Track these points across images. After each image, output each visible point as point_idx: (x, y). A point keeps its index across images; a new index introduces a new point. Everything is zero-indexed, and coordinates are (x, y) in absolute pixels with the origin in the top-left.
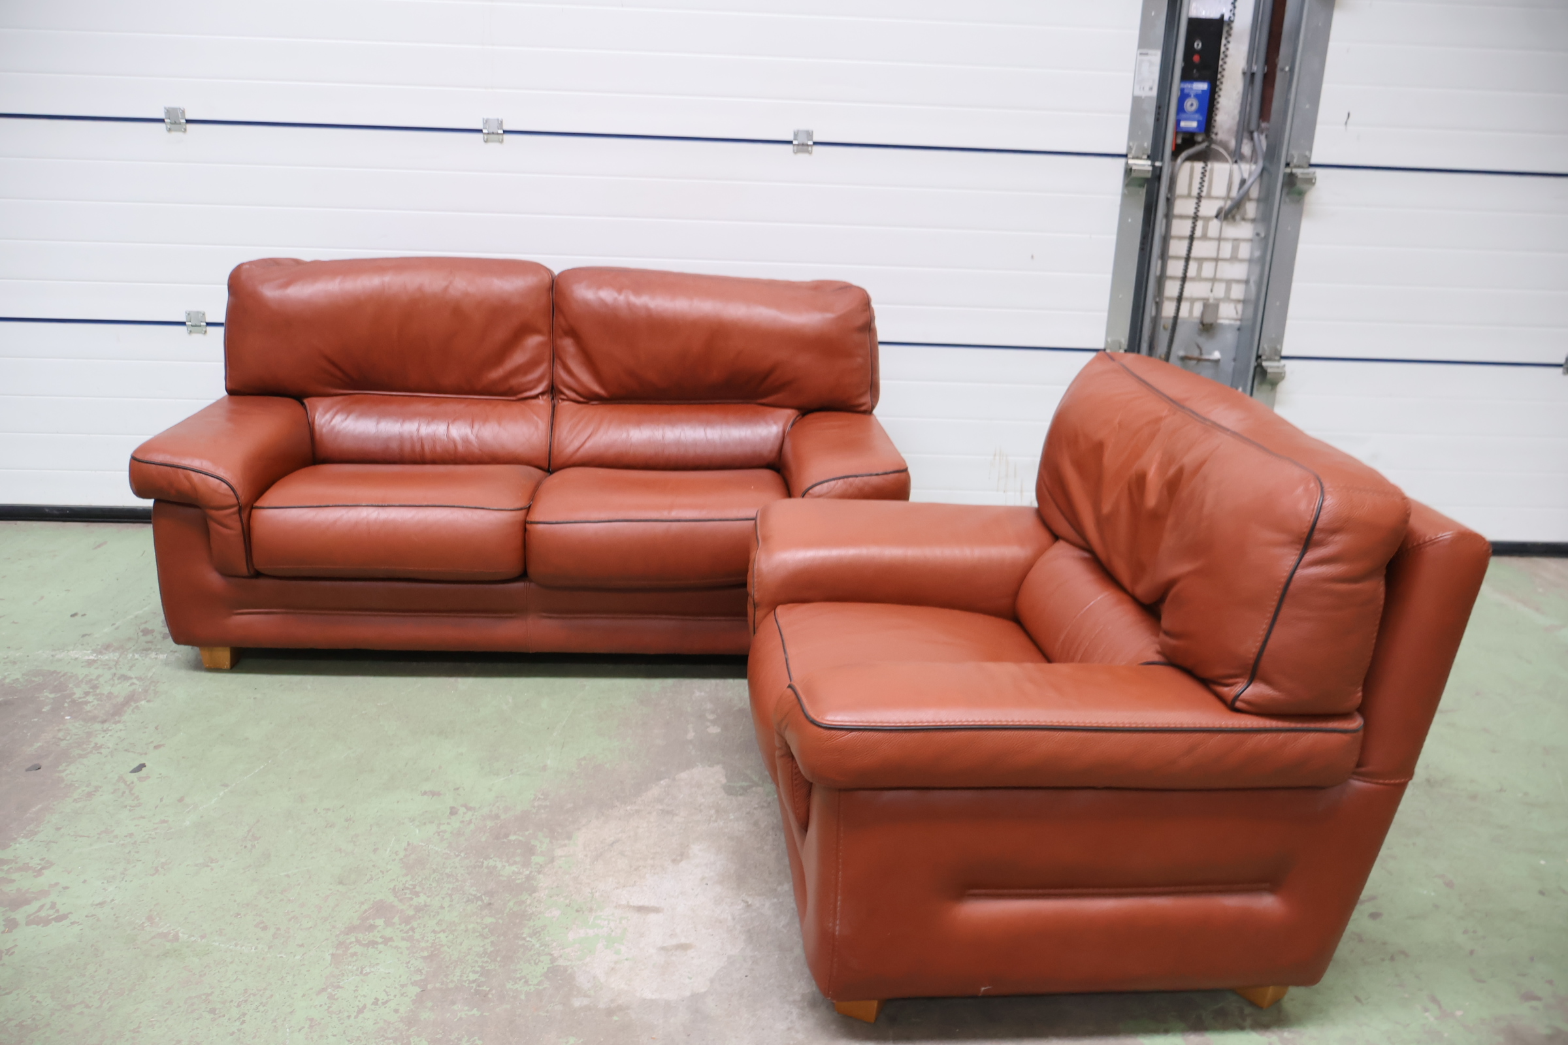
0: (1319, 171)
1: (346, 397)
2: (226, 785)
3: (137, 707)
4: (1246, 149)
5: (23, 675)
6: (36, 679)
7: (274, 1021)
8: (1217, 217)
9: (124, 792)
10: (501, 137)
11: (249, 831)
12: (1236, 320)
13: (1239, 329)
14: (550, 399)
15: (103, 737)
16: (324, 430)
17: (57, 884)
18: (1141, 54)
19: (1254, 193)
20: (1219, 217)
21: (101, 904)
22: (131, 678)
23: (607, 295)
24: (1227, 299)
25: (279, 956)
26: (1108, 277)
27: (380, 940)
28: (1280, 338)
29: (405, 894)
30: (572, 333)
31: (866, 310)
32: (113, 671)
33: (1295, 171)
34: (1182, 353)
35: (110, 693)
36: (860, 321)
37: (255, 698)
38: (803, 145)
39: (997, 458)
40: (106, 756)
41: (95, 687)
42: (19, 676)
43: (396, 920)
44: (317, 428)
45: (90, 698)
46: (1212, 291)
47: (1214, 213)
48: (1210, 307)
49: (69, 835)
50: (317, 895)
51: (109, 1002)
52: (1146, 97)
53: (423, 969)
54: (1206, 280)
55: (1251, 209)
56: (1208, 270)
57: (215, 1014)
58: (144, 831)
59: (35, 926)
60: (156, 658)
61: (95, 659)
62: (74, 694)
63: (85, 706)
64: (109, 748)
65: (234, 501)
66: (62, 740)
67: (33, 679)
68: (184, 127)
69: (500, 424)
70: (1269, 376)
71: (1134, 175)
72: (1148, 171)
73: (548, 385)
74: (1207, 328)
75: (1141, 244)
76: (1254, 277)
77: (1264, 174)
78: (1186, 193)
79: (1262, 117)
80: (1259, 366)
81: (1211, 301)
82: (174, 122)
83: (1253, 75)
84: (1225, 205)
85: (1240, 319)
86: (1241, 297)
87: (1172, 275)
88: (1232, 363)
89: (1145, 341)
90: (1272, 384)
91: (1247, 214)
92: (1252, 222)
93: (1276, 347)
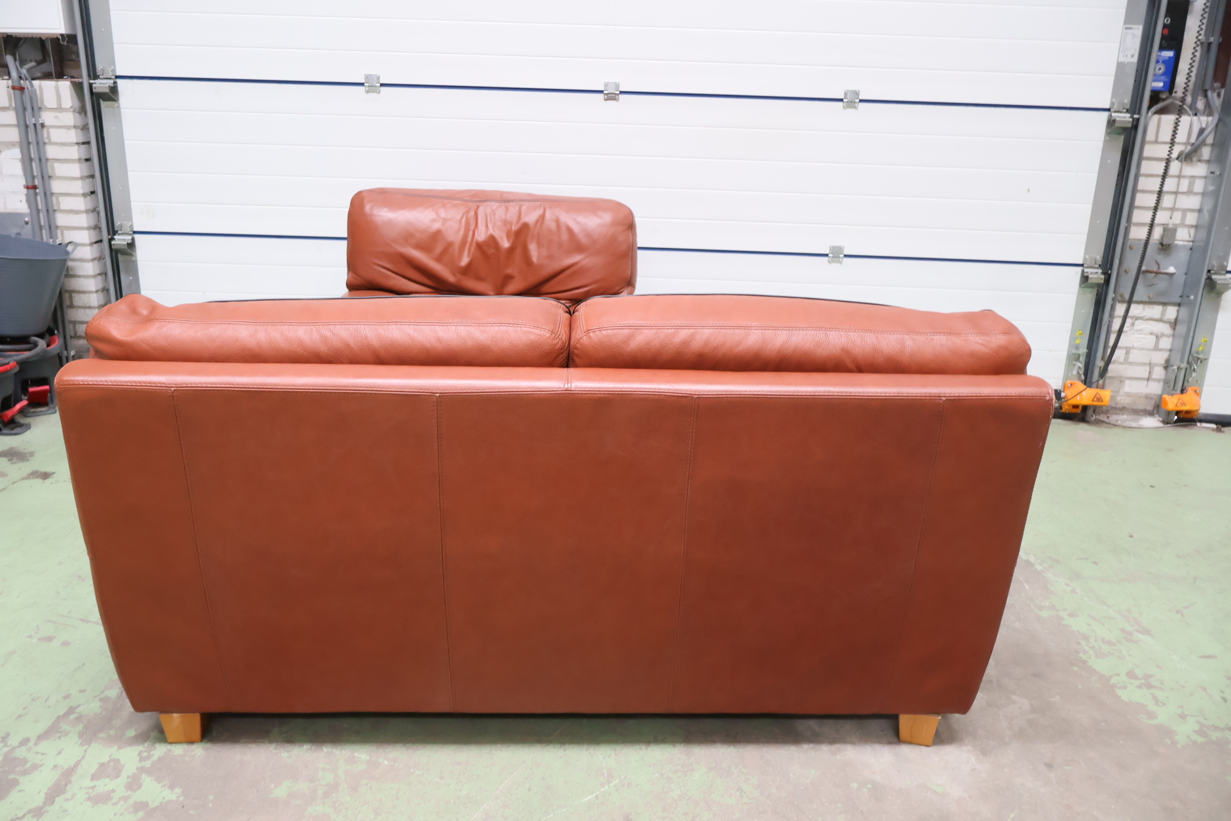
4: (1200, 104)
8: (1177, 159)
10: (617, 96)
12: (1189, 241)
13: (1191, 249)
18: (1126, 28)
19: (1210, 140)
20: (1180, 158)
24: (1183, 224)
26: (1089, 207)
28: (1226, 257)
34: (1144, 268)
38: (851, 102)
46: (1171, 218)
47: (1176, 156)
48: (1169, 231)
52: (1128, 63)
54: (1170, 209)
55: (1206, 152)
56: (1168, 201)
68: (379, 89)
70: (1217, 287)
71: (1117, 125)
72: (1129, 122)
74: (1165, 247)
75: (1117, 180)
76: (1208, 207)
77: (1220, 125)
78: (1153, 139)
79: (1215, 79)
80: (1209, 278)
81: (1171, 226)
82: (371, 85)
83: (1210, 44)
84: (1186, 149)
85: (1192, 242)
86: (1194, 223)
87: (1139, 205)
88: (1185, 276)
89: (1117, 258)
90: (1218, 294)
91: (1202, 156)
92: (1206, 163)
93: (1223, 263)
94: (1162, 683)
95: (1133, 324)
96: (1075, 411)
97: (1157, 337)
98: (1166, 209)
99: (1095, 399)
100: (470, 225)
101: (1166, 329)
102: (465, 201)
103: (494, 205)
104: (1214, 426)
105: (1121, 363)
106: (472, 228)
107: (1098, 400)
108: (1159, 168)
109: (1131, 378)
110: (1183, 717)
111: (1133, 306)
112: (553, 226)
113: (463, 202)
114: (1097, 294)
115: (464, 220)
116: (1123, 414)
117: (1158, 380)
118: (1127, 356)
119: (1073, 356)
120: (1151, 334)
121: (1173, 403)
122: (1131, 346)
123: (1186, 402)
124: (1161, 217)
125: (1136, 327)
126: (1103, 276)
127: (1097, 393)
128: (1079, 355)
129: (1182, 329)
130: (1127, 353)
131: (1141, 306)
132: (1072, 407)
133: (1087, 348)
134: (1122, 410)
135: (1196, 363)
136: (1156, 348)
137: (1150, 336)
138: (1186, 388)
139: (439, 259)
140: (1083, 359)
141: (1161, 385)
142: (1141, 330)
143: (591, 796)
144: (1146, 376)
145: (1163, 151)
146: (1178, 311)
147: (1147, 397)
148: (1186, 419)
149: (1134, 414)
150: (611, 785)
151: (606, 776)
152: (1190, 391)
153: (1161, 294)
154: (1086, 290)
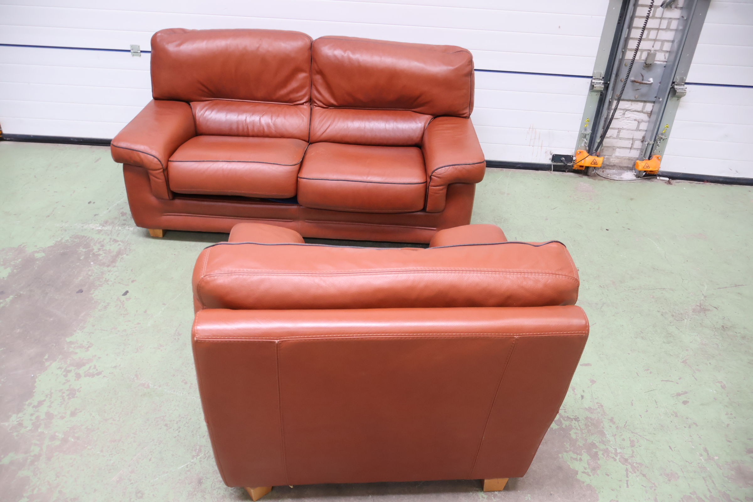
1: (211, 101)
2: (164, 304)
3: (122, 258)
5: (70, 237)
6: (76, 240)
7: (192, 432)
8: (661, 6)
9: (120, 307)
11: (176, 330)
12: (664, 61)
13: (665, 67)
14: (309, 104)
15: (109, 275)
16: (201, 119)
17: (95, 356)
20: (663, 6)
21: (115, 367)
22: (118, 241)
23: (339, 53)
24: (661, 50)
25: (193, 398)
26: (599, 38)
28: (686, 74)
30: (321, 72)
31: (470, 65)
32: (110, 236)
34: (633, 79)
35: (110, 250)
36: (467, 69)
37: (175, 254)
39: (531, 129)
40: (111, 286)
41: (102, 246)
42: (68, 238)
44: (197, 118)
45: (101, 252)
46: (653, 47)
47: (660, 4)
48: (652, 55)
49: (98, 329)
51: (123, 419)
54: (651, 40)
55: (681, 2)
56: (653, 35)
57: (167, 427)
58: (131, 329)
59: (88, 377)
60: (128, 230)
61: (102, 229)
62: (94, 249)
63: (99, 257)
64: (111, 281)
65: (161, 167)
66: (91, 276)
67: (75, 240)
69: (285, 118)
70: (677, 94)
73: (309, 98)
74: (648, 66)
75: (619, 21)
76: (677, 40)
80: (673, 88)
81: (653, 51)
85: (666, 62)
86: (669, 50)
87: (633, 37)
88: (659, 84)
89: (614, 74)
90: (678, 97)
91: (678, 5)
92: (680, 9)
93: (683, 78)
95: (620, 114)
96: (581, 168)
97: (639, 122)
99: (593, 163)
101: (645, 117)
104: (667, 179)
105: (614, 138)
107: (595, 163)
108: (645, 11)
109: (620, 148)
111: (621, 102)
114: (600, 96)
116: (613, 169)
117: (637, 149)
118: (619, 134)
119: (583, 135)
120: (635, 120)
121: (642, 166)
122: (621, 127)
123: (651, 165)
125: (626, 116)
126: (604, 85)
127: (595, 159)
128: (586, 135)
129: (654, 117)
130: (619, 132)
131: (630, 103)
132: (579, 166)
133: (592, 131)
134: (613, 166)
135: (660, 141)
136: (638, 129)
137: (634, 122)
138: (652, 155)
140: (588, 137)
141: (639, 152)
143: (184, 465)
144: (630, 146)
146: (653, 106)
147: (629, 159)
148: (650, 175)
149: (621, 169)
150: (199, 457)
151: (197, 451)
152: (654, 158)
153: (643, 95)
154: (593, 93)
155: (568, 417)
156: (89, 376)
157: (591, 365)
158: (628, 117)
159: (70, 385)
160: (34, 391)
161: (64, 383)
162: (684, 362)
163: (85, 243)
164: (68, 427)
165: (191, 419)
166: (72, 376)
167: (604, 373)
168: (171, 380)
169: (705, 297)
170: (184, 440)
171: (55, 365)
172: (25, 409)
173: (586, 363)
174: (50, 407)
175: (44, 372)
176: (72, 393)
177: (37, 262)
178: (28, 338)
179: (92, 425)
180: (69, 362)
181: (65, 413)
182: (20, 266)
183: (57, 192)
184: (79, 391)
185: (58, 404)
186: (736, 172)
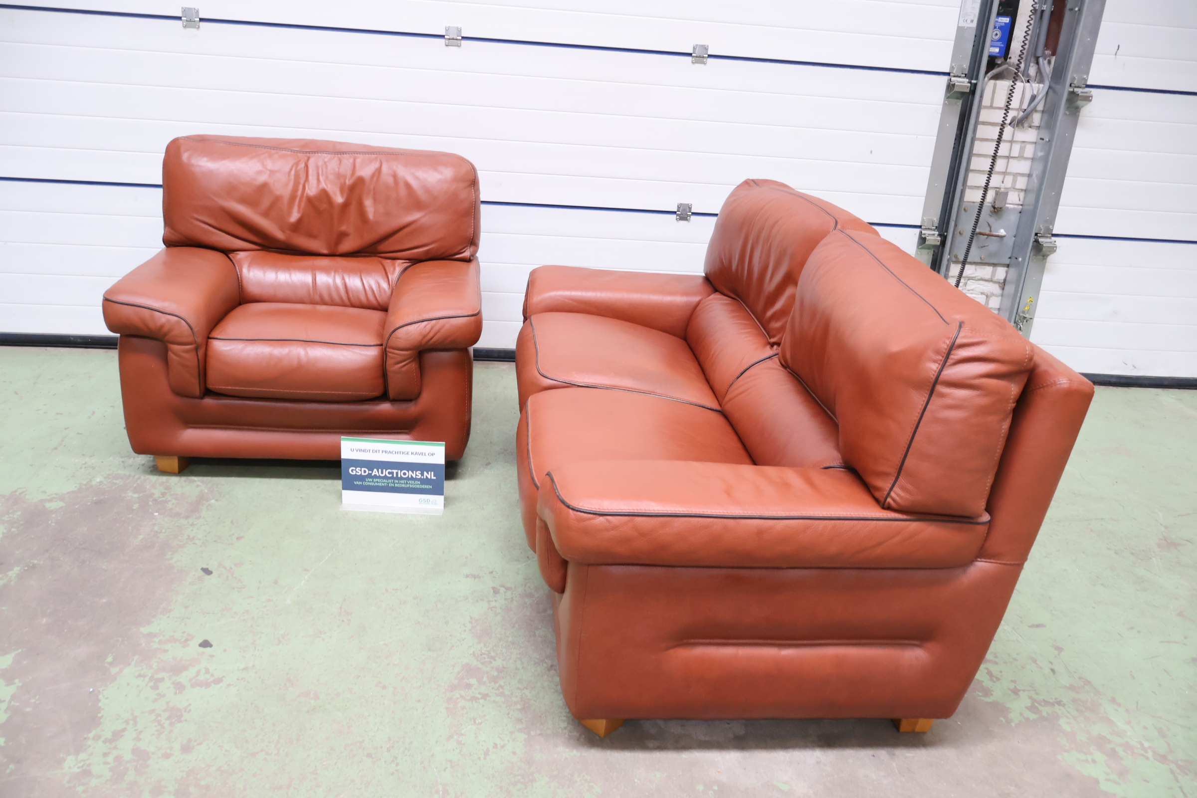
0: (1094, 91)
2: (307, 570)
3: (209, 505)
4: (1032, 71)
5: (105, 478)
6: (117, 482)
7: (422, 763)
8: (1010, 124)
9: (228, 577)
10: (459, 42)
11: (341, 608)
12: (1018, 205)
13: (1020, 212)
15: (192, 530)
17: (203, 653)
19: (1040, 107)
20: (1013, 124)
21: (246, 669)
22: (194, 481)
24: (1014, 189)
26: (928, 170)
27: (480, 696)
28: (1052, 221)
29: (484, 658)
33: (1076, 90)
34: (978, 230)
35: (183, 494)
37: (301, 498)
38: (700, 57)
40: (201, 546)
41: (168, 489)
42: (101, 479)
43: (485, 679)
45: (168, 498)
46: (1003, 182)
48: (1001, 195)
49: (197, 612)
50: (415, 660)
51: (284, 751)
52: (967, 28)
53: (522, 719)
55: (1036, 118)
56: (1001, 165)
57: (372, 758)
58: (257, 609)
59: (198, 688)
62: (153, 494)
63: (166, 504)
64: (200, 539)
66: (159, 533)
67: (115, 481)
68: (198, 24)
70: (1043, 249)
71: (956, 89)
72: (968, 87)
74: (997, 210)
75: (955, 144)
76: (1037, 173)
77: (1051, 92)
78: (989, 104)
79: (1047, 46)
80: (1036, 241)
81: (1002, 190)
82: (189, 20)
83: (1043, 11)
84: (1018, 114)
85: (1022, 205)
86: (1024, 188)
87: (974, 169)
88: (1014, 238)
89: (953, 220)
90: (1044, 256)
91: (1033, 123)
92: (1036, 129)
93: (1049, 227)
94: (996, 657)
95: (965, 284)
97: (987, 296)
98: (999, 173)
100: (300, 178)
101: (995, 289)
102: (295, 152)
103: (327, 157)
106: (302, 181)
108: (994, 133)
110: (1016, 692)
111: (967, 267)
112: (390, 180)
113: (293, 153)
114: (933, 255)
115: (293, 172)
120: (982, 293)
124: (995, 181)
125: (968, 288)
126: (939, 239)
129: (1010, 289)
131: (973, 267)
135: (1023, 322)
137: (980, 296)
139: (266, 214)
142: (972, 290)
145: (998, 116)
146: (1007, 272)
153: (992, 255)
154: (923, 251)
155: (1044, 700)
156: (201, 686)
157: (1045, 626)
158: (971, 288)
159: (168, 703)
160: (99, 715)
161: (155, 700)
162: (1180, 614)
163: (135, 485)
164: (183, 771)
165: (411, 743)
166: (166, 687)
167: (1070, 636)
168: (356, 684)
169: (1166, 527)
170: (411, 777)
171: (127, 671)
172: (89, 746)
173: (1036, 623)
174: (138, 739)
175: (110, 683)
176: (176, 715)
177: (54, 516)
178: (66, 631)
179: (229, 765)
180: (155, 666)
181: (171, 748)
182: (21, 523)
183: (61, 414)
184: (187, 711)
185: (154, 735)
186: (1133, 368)
